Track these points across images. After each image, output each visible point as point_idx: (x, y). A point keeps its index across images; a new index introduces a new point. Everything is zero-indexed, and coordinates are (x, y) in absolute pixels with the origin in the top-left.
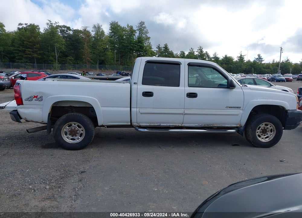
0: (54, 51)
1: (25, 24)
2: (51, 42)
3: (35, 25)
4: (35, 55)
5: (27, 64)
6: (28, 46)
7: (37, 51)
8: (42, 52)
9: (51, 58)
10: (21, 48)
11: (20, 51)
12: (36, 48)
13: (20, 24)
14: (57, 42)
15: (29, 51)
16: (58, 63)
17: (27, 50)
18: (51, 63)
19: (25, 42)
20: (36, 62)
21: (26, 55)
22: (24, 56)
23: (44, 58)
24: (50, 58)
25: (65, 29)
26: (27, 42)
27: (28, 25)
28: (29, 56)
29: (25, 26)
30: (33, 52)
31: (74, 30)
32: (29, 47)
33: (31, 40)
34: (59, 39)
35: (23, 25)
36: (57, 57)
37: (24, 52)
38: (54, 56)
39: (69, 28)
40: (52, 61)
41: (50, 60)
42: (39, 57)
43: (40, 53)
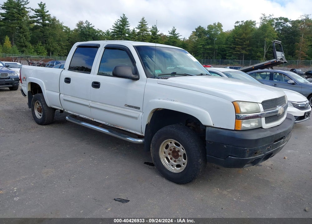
0: (263, 46)
1: (241, 22)
2: (262, 37)
3: (252, 21)
4: (244, 52)
5: (235, 60)
6: (238, 43)
7: (246, 48)
8: (251, 48)
9: (259, 54)
10: (233, 46)
11: (231, 48)
12: (245, 45)
13: (237, 22)
14: (267, 37)
15: (239, 48)
16: (266, 59)
17: (237, 47)
18: (257, 60)
19: (236, 39)
20: (243, 58)
21: (236, 52)
22: (233, 53)
23: (252, 54)
24: (257, 54)
25: (282, 21)
26: (238, 39)
27: (244, 22)
28: (238, 52)
29: (241, 23)
30: (243, 49)
31: (292, 21)
32: (240, 43)
33: (242, 37)
34: (270, 33)
35: (239, 23)
36: (265, 52)
37: (234, 48)
38: (262, 52)
39: (286, 20)
40: (259, 57)
41: (257, 56)
42: (247, 53)
43: (248, 49)
